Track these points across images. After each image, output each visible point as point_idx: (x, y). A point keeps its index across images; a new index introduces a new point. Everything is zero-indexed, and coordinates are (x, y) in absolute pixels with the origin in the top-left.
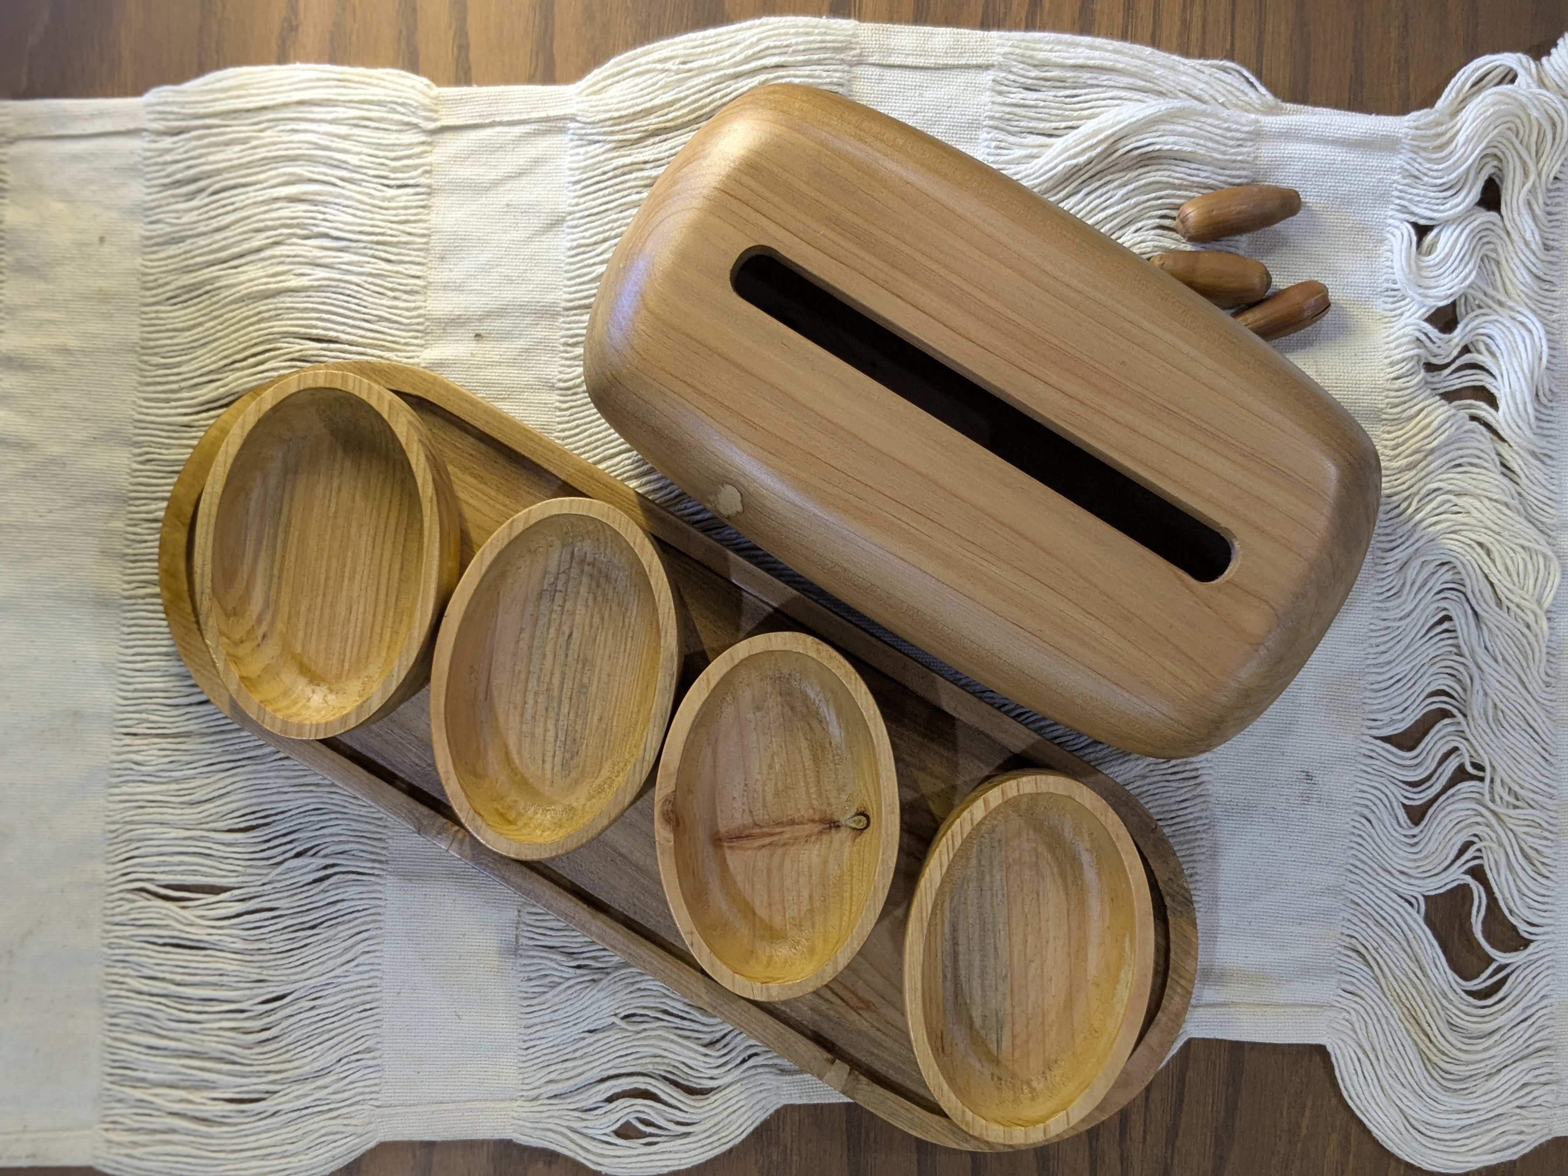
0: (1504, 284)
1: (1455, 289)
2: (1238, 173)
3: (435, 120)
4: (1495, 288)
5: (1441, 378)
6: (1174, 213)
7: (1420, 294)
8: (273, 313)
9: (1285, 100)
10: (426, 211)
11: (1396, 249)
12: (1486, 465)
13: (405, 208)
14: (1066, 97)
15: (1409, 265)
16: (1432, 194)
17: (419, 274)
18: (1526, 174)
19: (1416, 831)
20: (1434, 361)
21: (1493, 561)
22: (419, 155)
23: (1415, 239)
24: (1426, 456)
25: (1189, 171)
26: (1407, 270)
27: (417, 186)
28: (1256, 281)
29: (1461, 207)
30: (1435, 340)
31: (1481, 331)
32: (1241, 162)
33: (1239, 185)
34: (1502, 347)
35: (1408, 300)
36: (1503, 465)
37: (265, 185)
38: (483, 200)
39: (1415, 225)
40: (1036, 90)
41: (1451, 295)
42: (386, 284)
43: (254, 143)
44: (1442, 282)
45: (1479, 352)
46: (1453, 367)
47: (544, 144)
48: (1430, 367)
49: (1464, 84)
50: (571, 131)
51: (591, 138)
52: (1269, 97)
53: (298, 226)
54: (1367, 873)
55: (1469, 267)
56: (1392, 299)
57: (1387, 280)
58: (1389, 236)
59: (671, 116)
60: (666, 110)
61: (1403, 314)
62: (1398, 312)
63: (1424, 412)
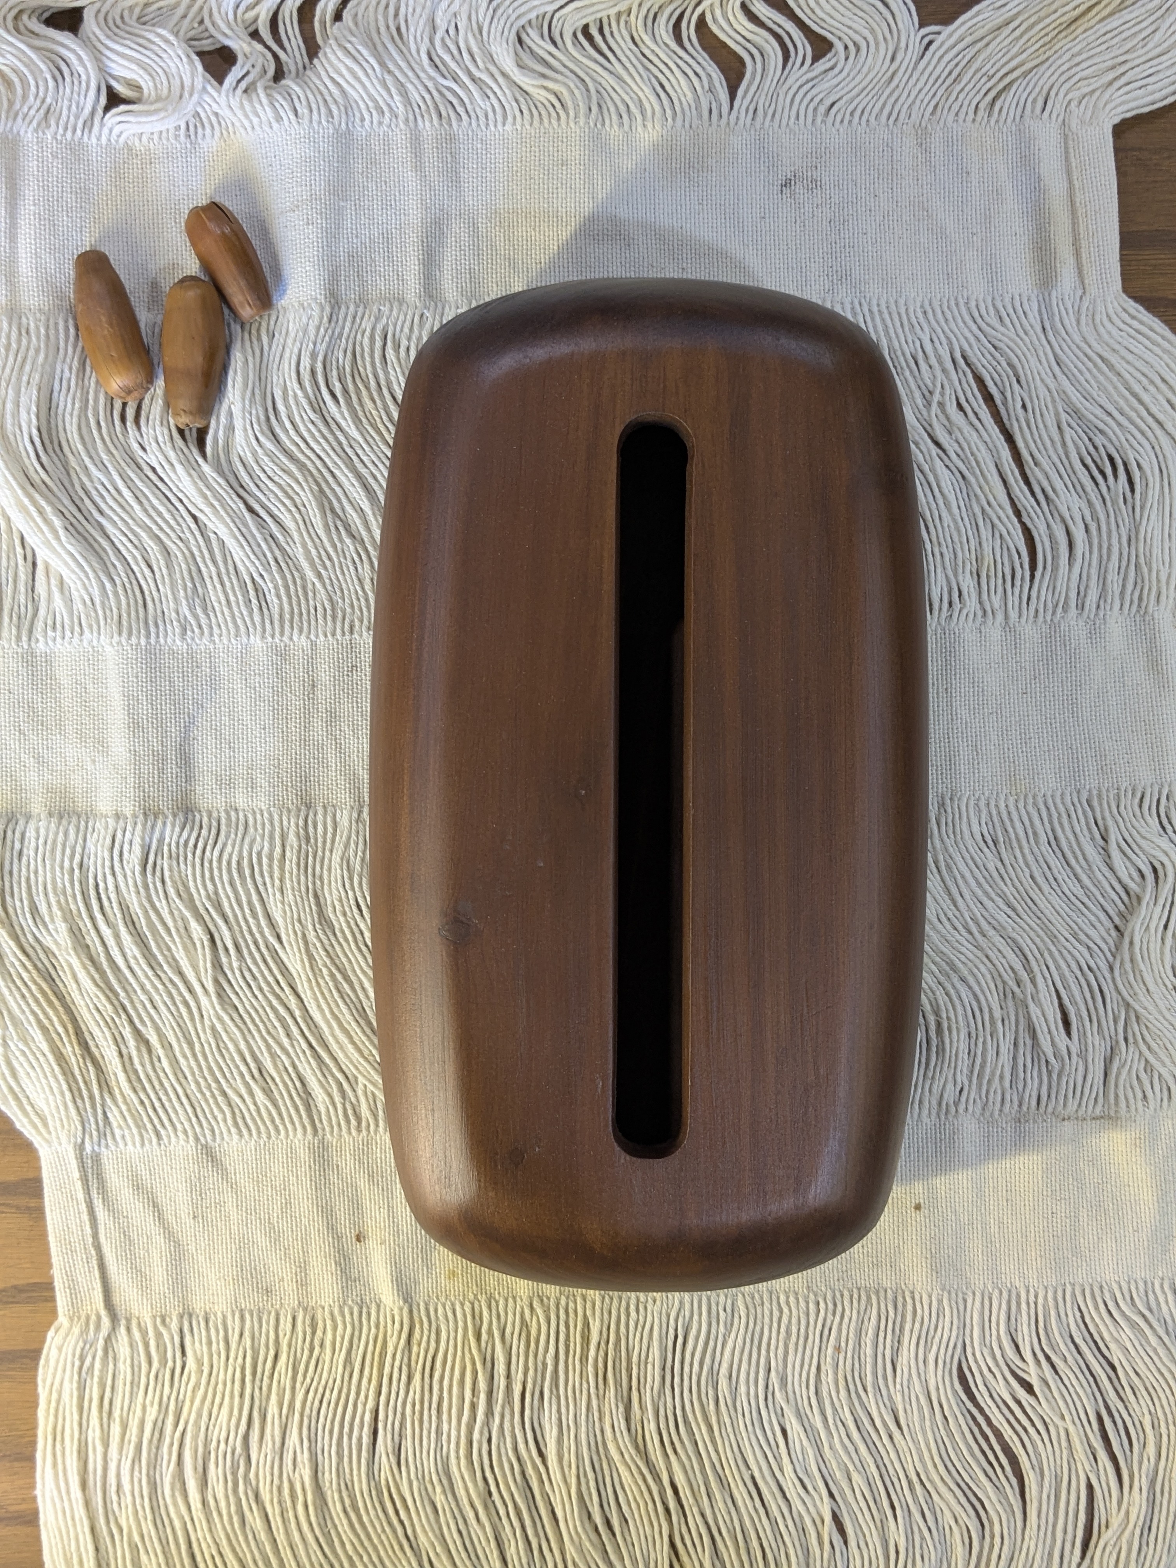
1: (180, 52)
2: (61, 331)
3: (99, 1318)
5: (291, 62)
6: (118, 405)
7: (191, 95)
8: (345, 1494)
10: (212, 1317)
11: (137, 129)
13: (209, 1343)
15: (156, 111)
16: (68, 90)
17: (289, 1318)
20: (271, 71)
22: (143, 1332)
23: (123, 108)
24: (389, 71)
25: (64, 391)
26: (162, 114)
27: (181, 1331)
28: (192, 294)
29: (81, 53)
30: (244, 71)
32: (47, 328)
33: (77, 329)
35: (199, 110)
37: (187, 1519)
38: (192, 1248)
39: (107, 109)
41: (188, 56)
43: (136, 1538)
44: (174, 70)
46: (275, 47)
47: (115, 1180)
48: (279, 75)
50: (96, 1147)
51: (101, 1125)
53: (235, 1474)
54: (897, 100)
55: (151, 36)
56: (200, 130)
57: (177, 137)
58: (122, 140)
59: (60, 1030)
60: (54, 1035)
61: (216, 114)
62: (213, 119)
63: (335, 76)
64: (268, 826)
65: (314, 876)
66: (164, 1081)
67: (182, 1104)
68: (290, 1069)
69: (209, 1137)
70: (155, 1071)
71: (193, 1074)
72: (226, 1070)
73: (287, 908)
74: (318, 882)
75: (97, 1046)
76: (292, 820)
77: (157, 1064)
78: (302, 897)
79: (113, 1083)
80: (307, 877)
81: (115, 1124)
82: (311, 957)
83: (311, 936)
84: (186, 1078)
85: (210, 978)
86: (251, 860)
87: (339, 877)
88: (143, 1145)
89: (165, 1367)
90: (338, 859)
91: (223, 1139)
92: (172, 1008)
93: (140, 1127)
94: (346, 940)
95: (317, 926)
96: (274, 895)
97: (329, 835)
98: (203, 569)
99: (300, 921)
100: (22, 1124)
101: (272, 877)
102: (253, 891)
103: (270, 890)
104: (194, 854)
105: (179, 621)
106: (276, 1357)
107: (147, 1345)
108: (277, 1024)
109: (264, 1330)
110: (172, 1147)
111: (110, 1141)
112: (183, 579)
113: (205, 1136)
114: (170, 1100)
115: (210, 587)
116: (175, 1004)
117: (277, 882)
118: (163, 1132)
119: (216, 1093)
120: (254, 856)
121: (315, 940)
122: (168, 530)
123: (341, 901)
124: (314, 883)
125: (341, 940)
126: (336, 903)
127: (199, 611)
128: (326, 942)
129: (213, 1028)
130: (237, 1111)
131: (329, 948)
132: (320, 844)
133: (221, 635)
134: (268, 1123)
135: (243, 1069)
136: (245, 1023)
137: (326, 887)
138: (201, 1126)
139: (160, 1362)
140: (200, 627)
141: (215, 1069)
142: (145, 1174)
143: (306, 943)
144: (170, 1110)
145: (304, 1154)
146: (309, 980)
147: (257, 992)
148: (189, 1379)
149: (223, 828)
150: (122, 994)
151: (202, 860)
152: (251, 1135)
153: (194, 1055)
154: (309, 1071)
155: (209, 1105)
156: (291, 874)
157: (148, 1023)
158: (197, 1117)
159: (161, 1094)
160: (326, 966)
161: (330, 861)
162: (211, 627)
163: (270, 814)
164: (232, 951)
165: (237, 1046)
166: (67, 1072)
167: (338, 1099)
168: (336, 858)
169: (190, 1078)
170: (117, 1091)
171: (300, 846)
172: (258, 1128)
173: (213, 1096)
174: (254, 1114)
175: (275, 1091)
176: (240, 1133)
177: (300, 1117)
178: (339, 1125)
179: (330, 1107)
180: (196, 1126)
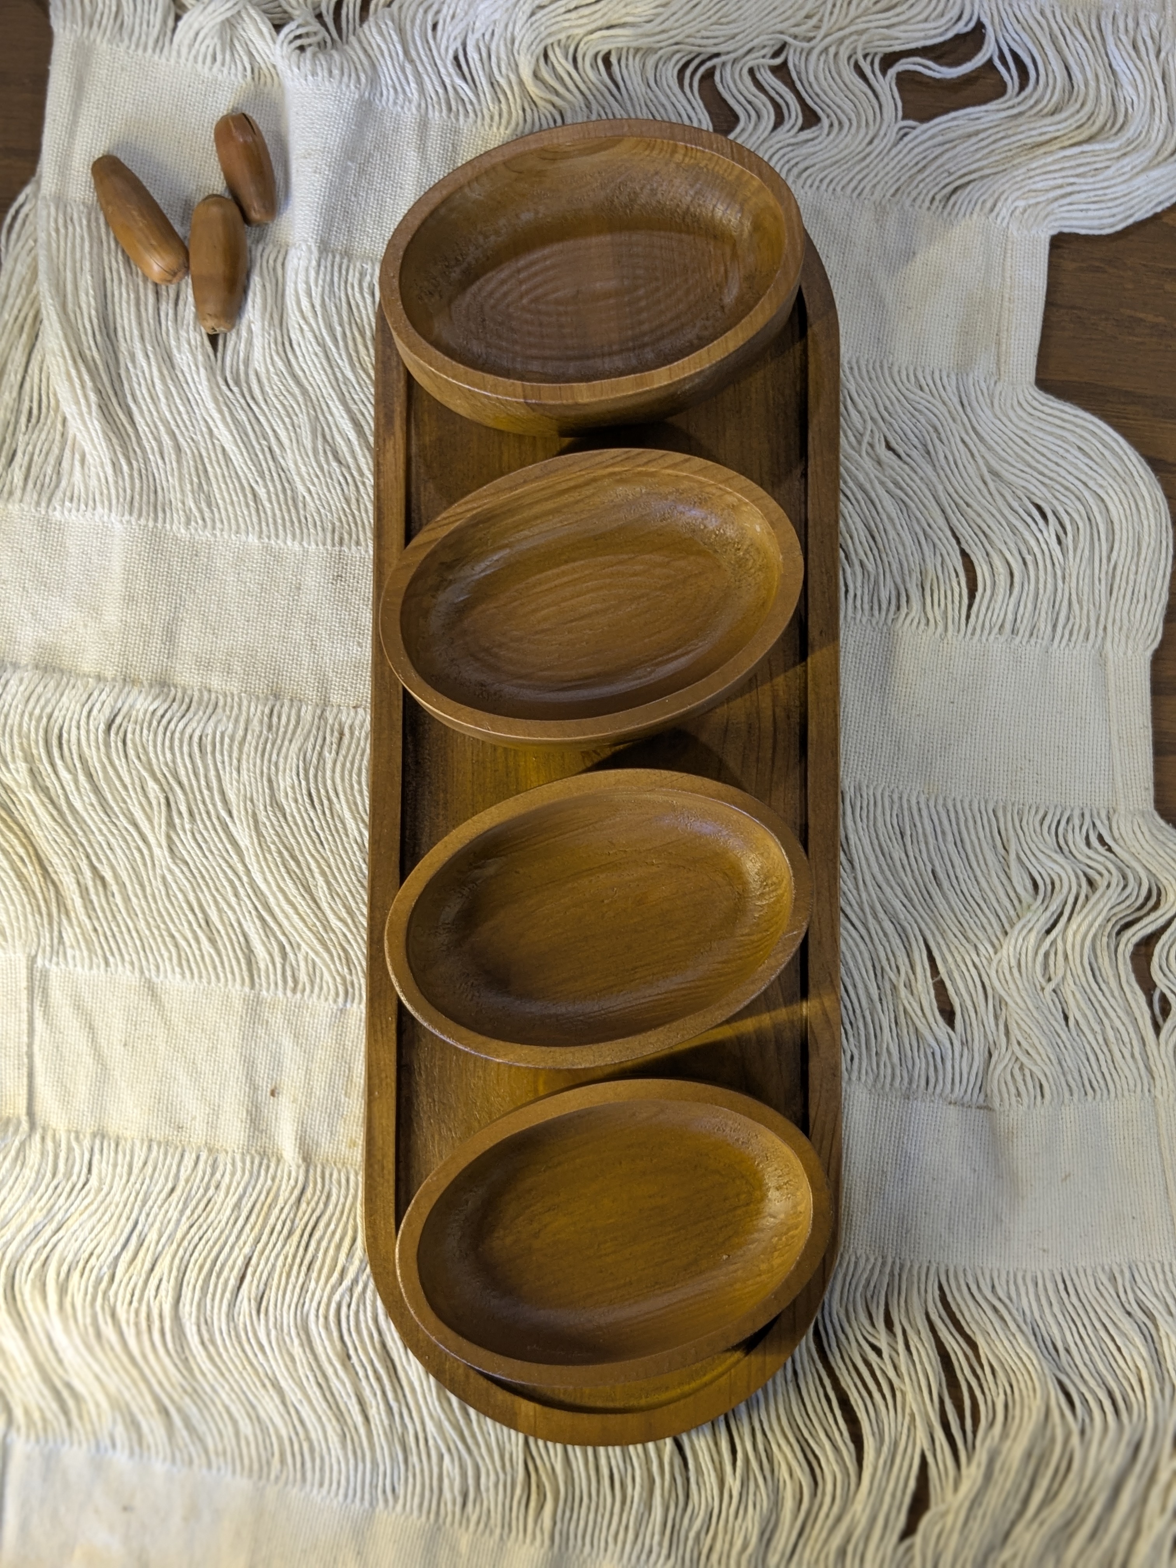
3: (19, 1123)
10: (122, 1142)
13: (115, 1165)
17: (194, 1156)
19: (825, 122)
22: (57, 1145)
27: (92, 1149)
28: (217, 213)
38: (117, 1073)
42: (199, 1195)
47: (57, 995)
50: (47, 963)
51: (56, 941)
52: (29, 189)
59: (22, 852)
60: (15, 857)
64: (236, 709)
65: (270, 761)
66: (117, 914)
67: (132, 937)
68: (236, 925)
69: (153, 973)
70: (109, 904)
71: (144, 913)
72: (174, 916)
73: (242, 787)
74: (273, 768)
75: (56, 872)
76: (259, 707)
77: (111, 899)
78: (256, 779)
79: (70, 907)
80: (262, 761)
81: (68, 946)
82: (259, 834)
83: (262, 816)
84: (137, 915)
85: (163, 834)
86: (214, 738)
87: (294, 766)
88: (91, 968)
89: (68, 1180)
90: (296, 750)
91: (166, 977)
92: (127, 852)
93: (91, 949)
94: (296, 824)
95: (269, 808)
96: (231, 773)
97: (291, 726)
98: (209, 469)
99: (252, 801)
101: (230, 757)
102: (211, 767)
103: (227, 768)
104: (159, 723)
105: (184, 511)
106: (173, 1190)
107: (56, 1157)
108: (226, 883)
109: (168, 1162)
110: (117, 975)
111: (61, 959)
112: (190, 475)
113: (149, 970)
114: (121, 932)
115: (215, 486)
116: (129, 849)
117: (235, 762)
118: (111, 959)
119: (165, 933)
120: (218, 734)
121: (265, 820)
122: (183, 429)
123: (293, 788)
124: (269, 769)
125: (291, 824)
126: (289, 790)
127: (204, 505)
128: (276, 823)
129: (164, 878)
130: (183, 954)
131: (278, 829)
132: (281, 733)
133: (222, 530)
134: (210, 970)
135: (191, 917)
136: (195, 878)
137: (280, 773)
138: (148, 961)
139: (64, 1175)
140: (204, 520)
141: (164, 913)
142: (88, 996)
143: (256, 822)
144: (120, 941)
145: (238, 1004)
146: (257, 855)
147: (207, 854)
148: (86, 1196)
149: (194, 704)
150: (80, 833)
151: (166, 729)
152: (192, 977)
153: (146, 898)
154: (253, 930)
155: (157, 943)
156: (249, 756)
157: (104, 862)
158: (144, 951)
159: (113, 925)
160: (274, 843)
161: (288, 750)
162: (214, 521)
163: (240, 699)
164: (186, 814)
165: (185, 896)
167: (278, 960)
168: (295, 747)
169: (140, 916)
170: (73, 914)
171: (261, 732)
172: (200, 972)
173: (162, 936)
174: (199, 958)
175: (220, 943)
176: (183, 974)
177: (241, 969)
178: (276, 984)
179: (270, 966)
180: (143, 959)
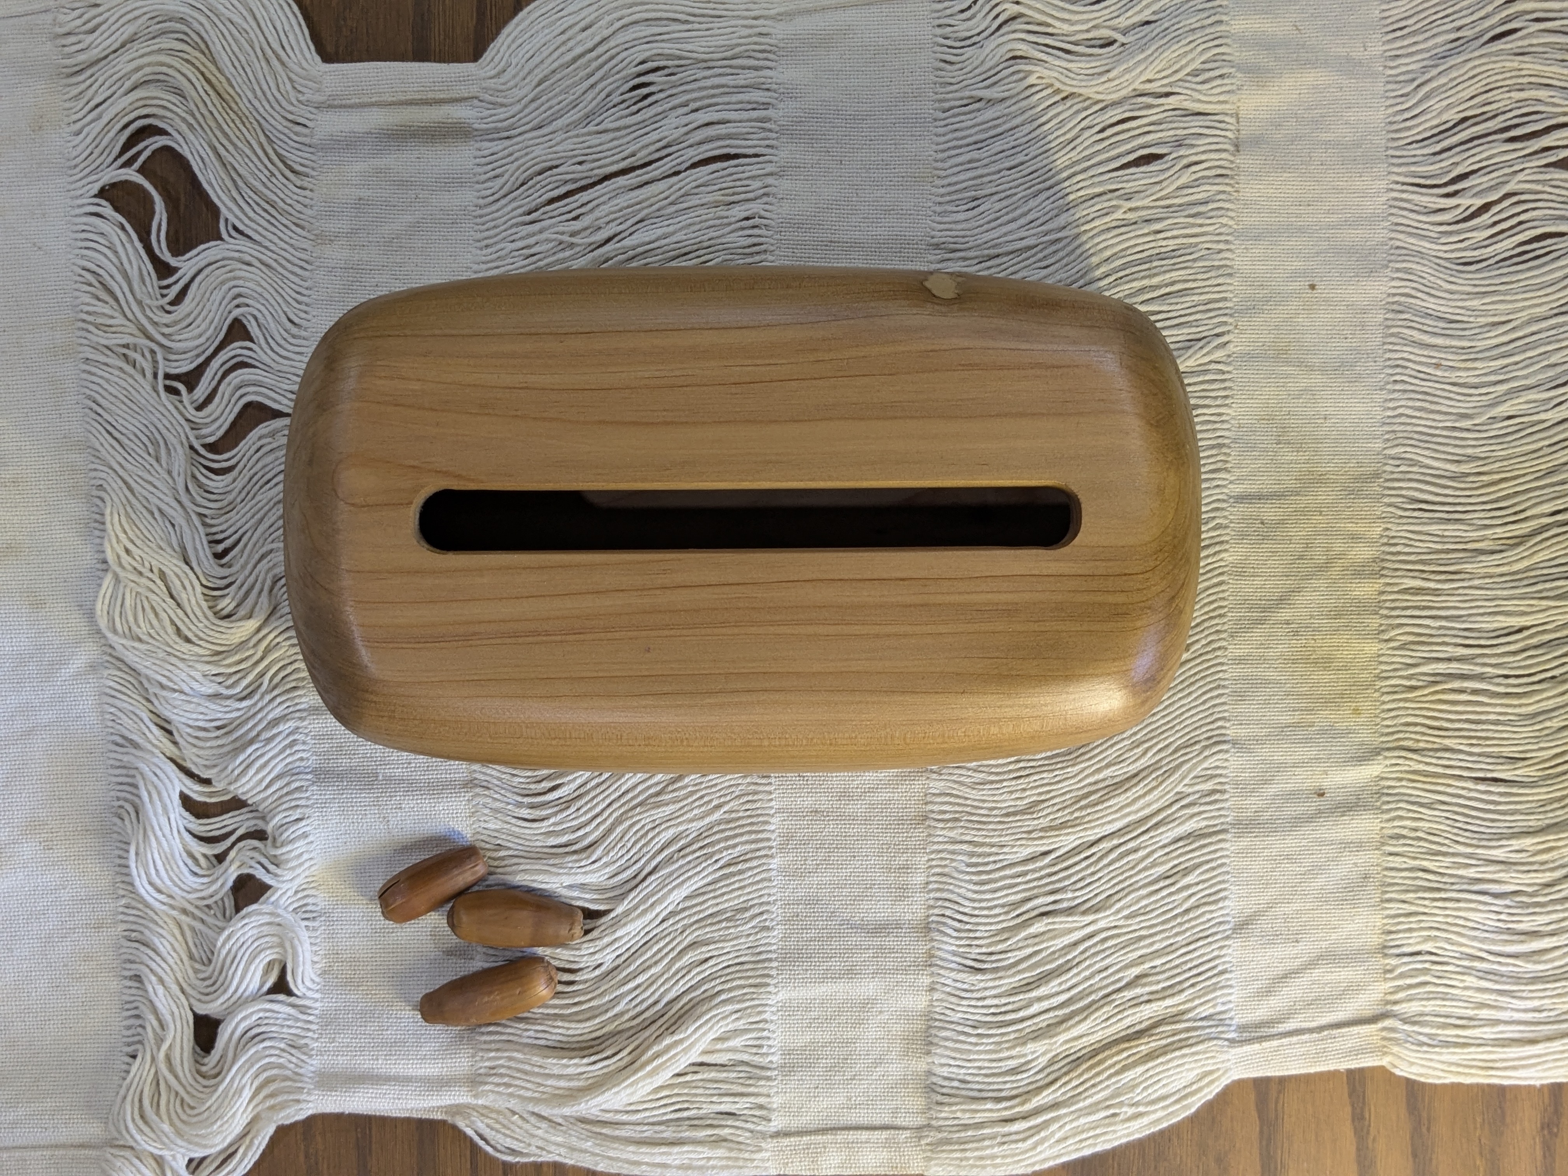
0: (183, 934)
1: (238, 926)
2: (492, 1038)
3: (1384, 1029)
4: (193, 929)
5: (247, 824)
6: (560, 988)
7: (279, 916)
9: (444, 1122)
10: (1387, 928)
11: (309, 966)
12: (189, 730)
13: (1410, 930)
14: (687, 1109)
15: (293, 948)
16: (273, 1029)
17: (1390, 858)
18: (168, 1058)
20: (256, 843)
21: (173, 622)
22: (1399, 989)
23: (289, 977)
24: (258, 735)
25: (544, 1035)
26: (296, 943)
27: (1398, 956)
28: (464, 918)
29: (239, 1017)
30: (258, 866)
31: (205, 880)
32: (490, 1050)
33: (490, 1024)
34: (181, 864)
35: (291, 909)
36: (170, 732)
38: (1324, 945)
39: (290, 993)
40: (721, 1113)
41: (242, 919)
42: (1425, 845)
44: (254, 932)
45: (205, 856)
46: (233, 838)
47: (1261, 1012)
48: (260, 835)
49: (245, 1154)
50: (1233, 1028)
51: (1211, 1023)
52: (461, 1124)
54: (288, 261)
55: (224, 952)
56: (309, 908)
57: (315, 929)
58: (317, 979)
59: (1125, 1054)
60: (1130, 1060)
61: (296, 892)
62: (300, 895)
63: (264, 784)
65: (987, 816)
66: (1173, 964)
67: (1195, 950)
68: (1167, 850)
69: (1226, 927)
70: (1164, 972)
71: (1168, 938)
72: (1165, 909)
73: (1018, 842)
74: (996, 812)
75: (1141, 1022)
76: (938, 833)
77: (1158, 970)
78: (1007, 829)
79: (1174, 1010)
80: (990, 822)
81: (1212, 1011)
82: (1064, 826)
83: (1045, 822)
84: (1172, 944)
85: (1083, 918)
87: (989, 793)
88: (1231, 986)
90: (973, 792)
91: (1229, 914)
92: (1107, 953)
93: (1215, 988)
94: (1050, 791)
95: (1033, 816)
96: (1007, 853)
97: (952, 800)
99: (1029, 832)
100: (1210, 1093)
101: (989, 855)
102: (1002, 873)
103: (1002, 857)
104: (969, 923)
105: (757, 933)
106: (1424, 870)
107: (1412, 986)
108: (1126, 860)
109: (1400, 881)
110: (1234, 960)
111: (1227, 1016)
112: (719, 930)
113: (1225, 931)
114: (1191, 960)
115: (724, 906)
116: (1104, 950)
117: (993, 850)
118: (1220, 968)
119: (1186, 918)
120: (971, 869)
121: (1049, 820)
122: (675, 943)
124: (997, 816)
125: (1049, 796)
126: (1012, 797)
127: (746, 915)
128: (1050, 810)
129: (1127, 917)
130: (1203, 900)
131: (1057, 807)
132: (960, 809)
133: (769, 895)
134: (1215, 873)
135: (1163, 893)
136: (1123, 889)
137: (998, 805)
138: (1216, 933)
139: (1426, 974)
140: (761, 914)
141: (1164, 918)
142: (1257, 985)
143: (1050, 829)
144: (1200, 961)
145: (1244, 842)
146: (1086, 829)
147: (1096, 877)
148: (1440, 948)
149: (943, 895)
150: (1093, 997)
151: (973, 916)
152: (1225, 889)
153: (1151, 935)
154: (1169, 834)
155: (1198, 925)
156: (987, 836)
157: (1121, 975)
158: (1208, 936)
159: (1185, 968)
160: (1072, 813)
161: (977, 800)
162: (762, 904)
166: (1164, 1051)
167: (1196, 810)
169: (1172, 941)
170: (1181, 1007)
172: (1220, 882)
174: (1206, 885)
175: (1187, 865)
176: (1224, 898)
177: (1211, 843)
178: (1219, 809)
179: (1203, 816)
180: (1216, 938)
